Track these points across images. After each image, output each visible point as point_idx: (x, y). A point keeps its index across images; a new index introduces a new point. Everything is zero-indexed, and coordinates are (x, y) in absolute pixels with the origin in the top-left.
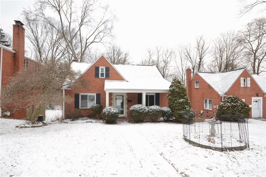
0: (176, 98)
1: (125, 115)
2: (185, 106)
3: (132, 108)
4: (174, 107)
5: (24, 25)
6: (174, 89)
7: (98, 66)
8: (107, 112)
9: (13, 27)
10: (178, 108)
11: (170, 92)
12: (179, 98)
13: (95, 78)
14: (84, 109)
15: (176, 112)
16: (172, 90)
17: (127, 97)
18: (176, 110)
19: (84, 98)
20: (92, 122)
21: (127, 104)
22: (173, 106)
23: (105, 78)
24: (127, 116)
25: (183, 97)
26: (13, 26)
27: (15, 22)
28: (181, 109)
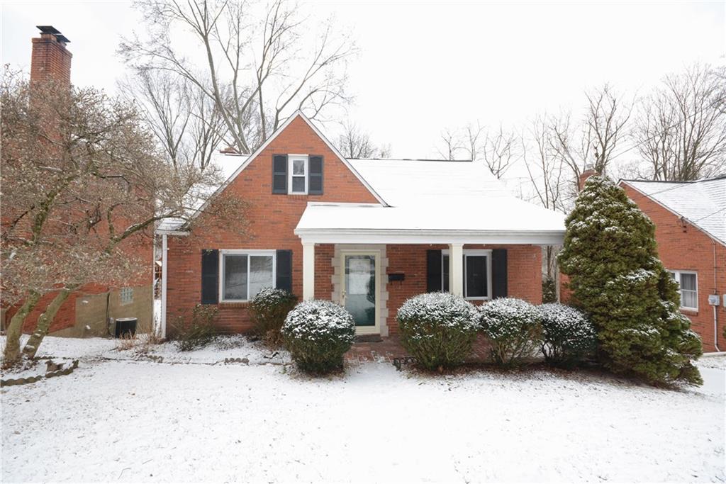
0: (610, 265)
1: (379, 327)
2: (658, 304)
3: (408, 308)
4: (604, 304)
5: (69, 42)
6: (599, 227)
7: (282, 152)
8: (302, 324)
9: (34, 46)
10: (625, 312)
11: (575, 240)
12: (624, 267)
13: (273, 194)
14: (235, 304)
15: (616, 332)
16: (584, 231)
17: (387, 264)
18: (614, 322)
19: (236, 265)
20: (246, 361)
21: (389, 287)
22: (595, 301)
23: (309, 194)
24: (386, 333)
25: (643, 260)
26: (33, 43)
27: (41, 31)
28: (640, 319)
